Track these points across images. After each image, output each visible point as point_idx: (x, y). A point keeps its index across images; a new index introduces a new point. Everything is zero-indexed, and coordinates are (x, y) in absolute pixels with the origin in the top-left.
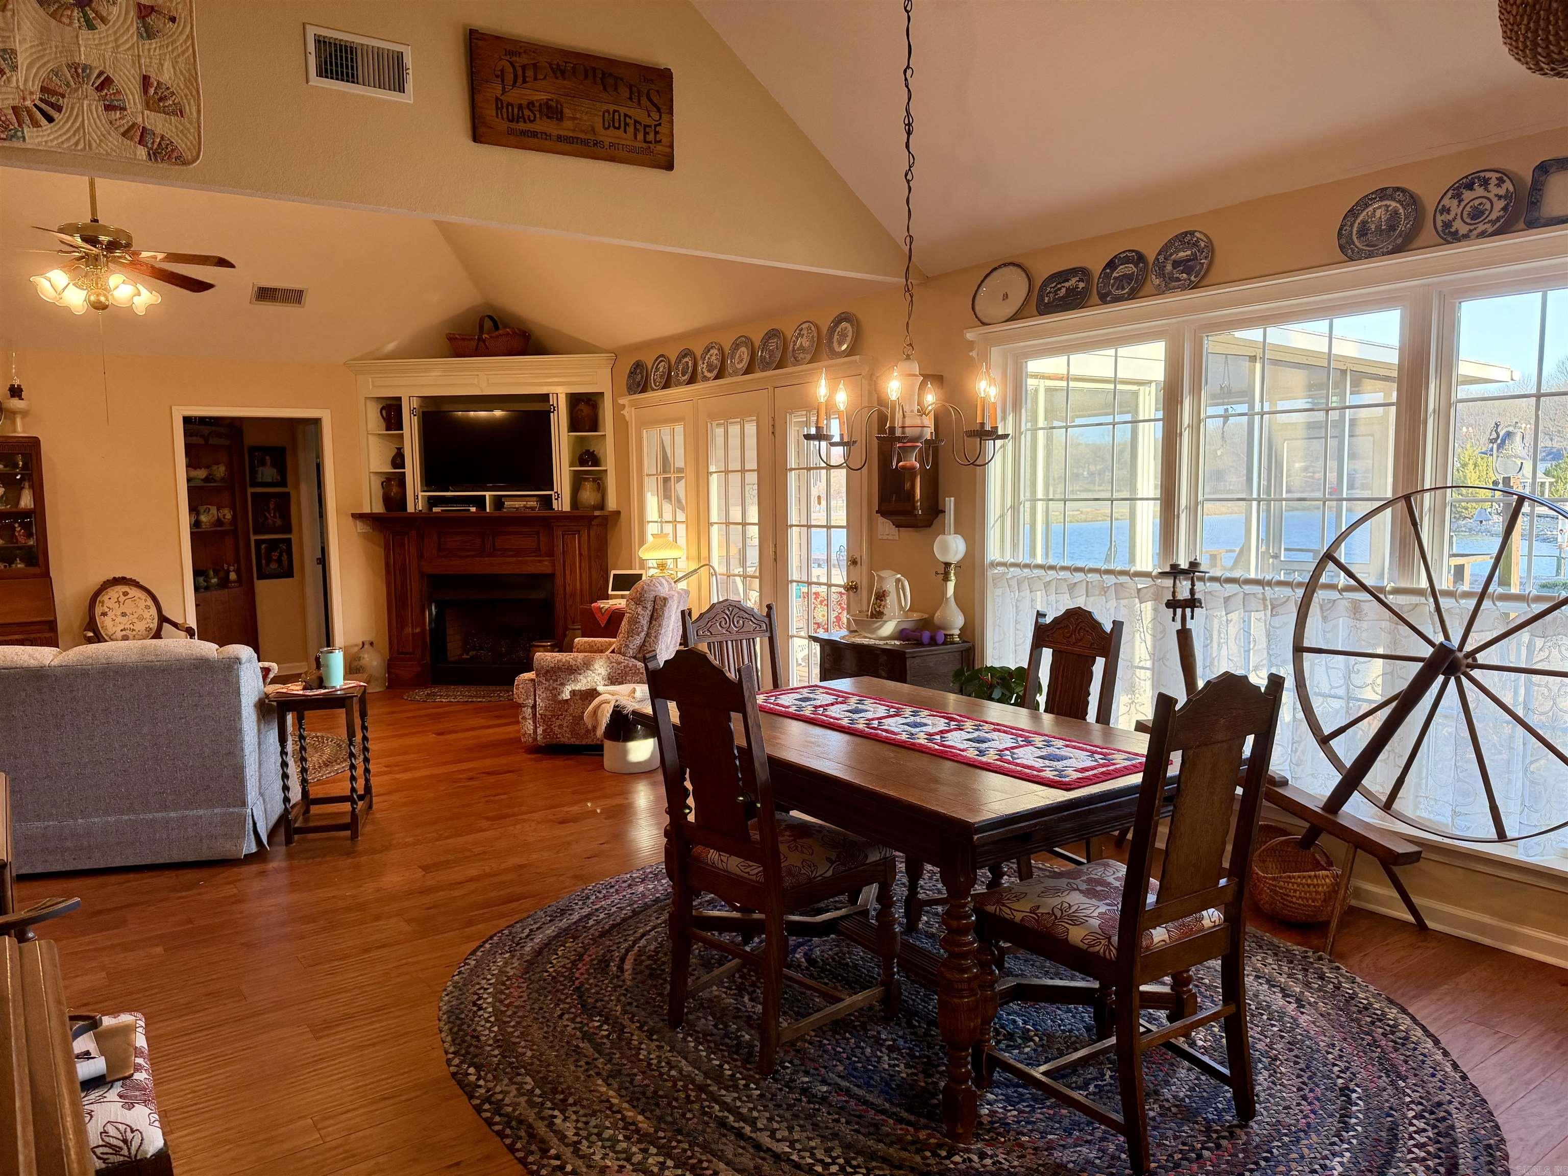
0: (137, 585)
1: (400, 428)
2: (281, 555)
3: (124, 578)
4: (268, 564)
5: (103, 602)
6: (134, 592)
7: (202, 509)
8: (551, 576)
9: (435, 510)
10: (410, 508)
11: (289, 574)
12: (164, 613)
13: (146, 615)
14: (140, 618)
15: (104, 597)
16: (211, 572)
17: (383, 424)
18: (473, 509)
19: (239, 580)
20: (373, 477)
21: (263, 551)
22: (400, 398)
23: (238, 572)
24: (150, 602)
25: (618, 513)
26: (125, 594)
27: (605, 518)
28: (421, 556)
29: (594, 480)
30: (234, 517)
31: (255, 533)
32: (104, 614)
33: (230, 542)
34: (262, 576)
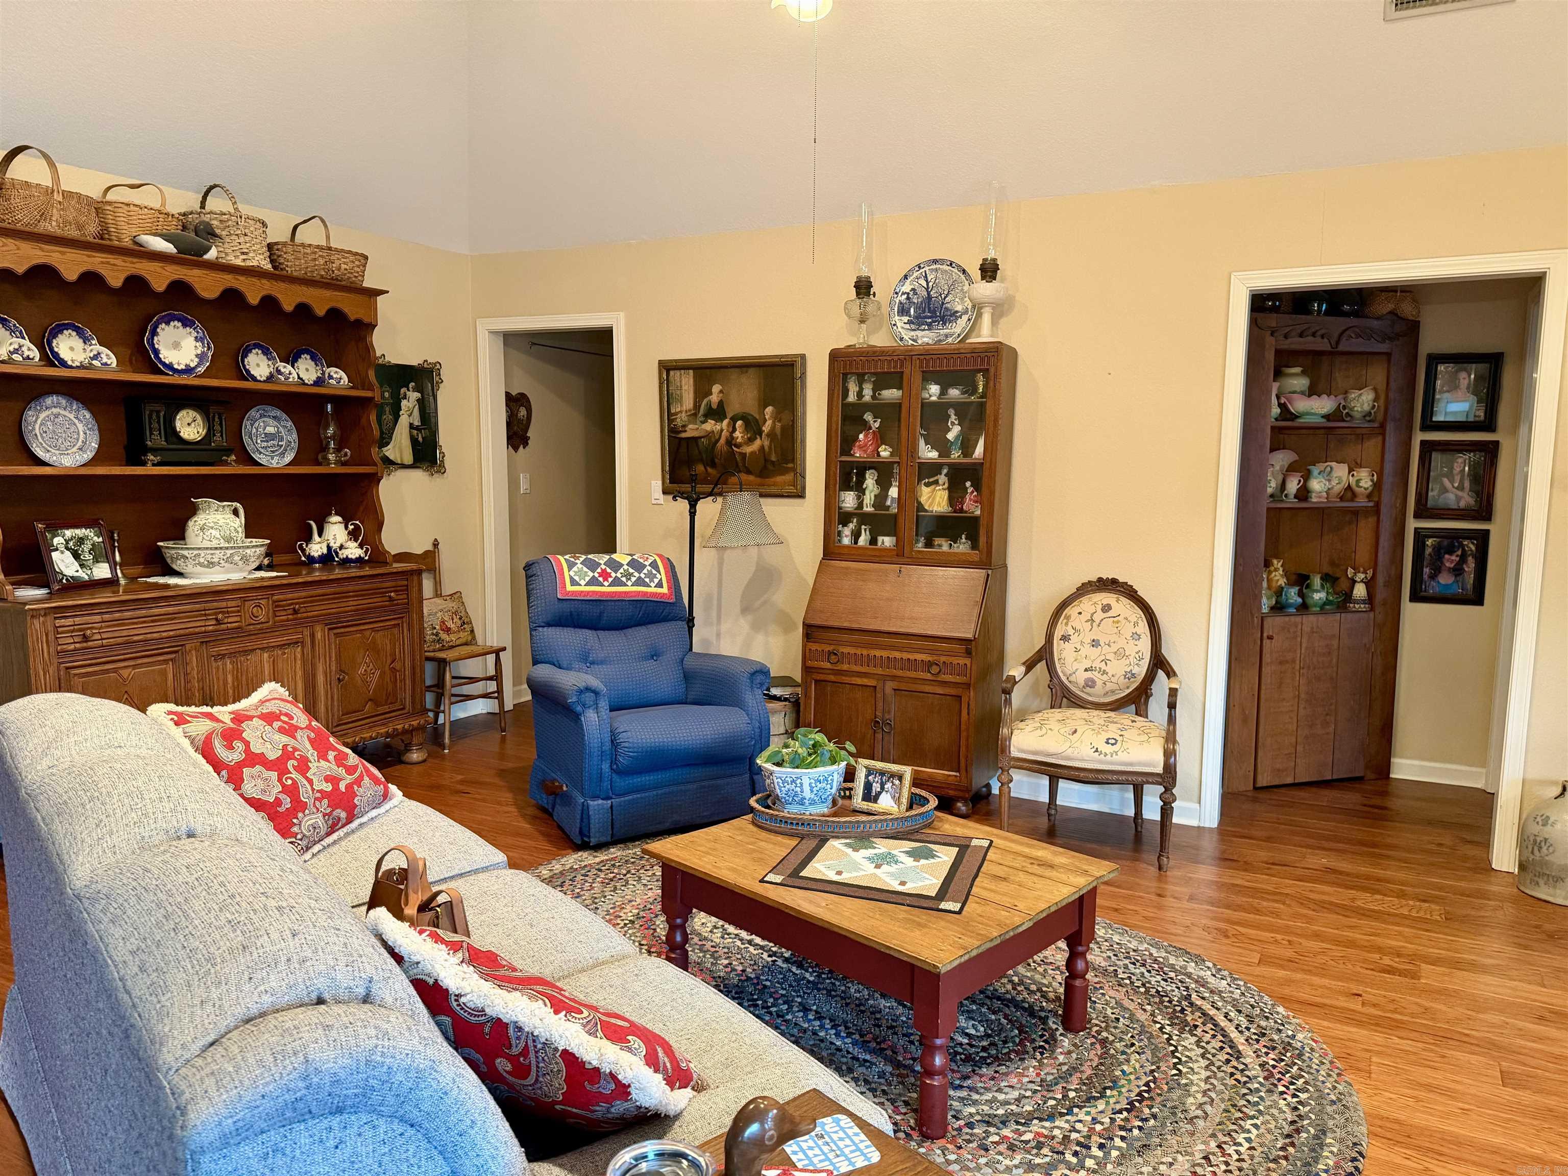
0: (1131, 594)
2: (1463, 559)
3: (1114, 581)
4: (1433, 577)
5: (1068, 618)
6: (1122, 607)
7: (1315, 470)
11: (1476, 598)
12: (1164, 651)
13: (1131, 649)
14: (1120, 654)
15: (1071, 611)
16: (1317, 581)
19: (1370, 598)
21: (1428, 551)
23: (1371, 584)
24: (1143, 628)
26: (1107, 608)
30: (1378, 484)
31: (1417, 516)
32: (1065, 638)
33: (1365, 528)
34: (1417, 596)
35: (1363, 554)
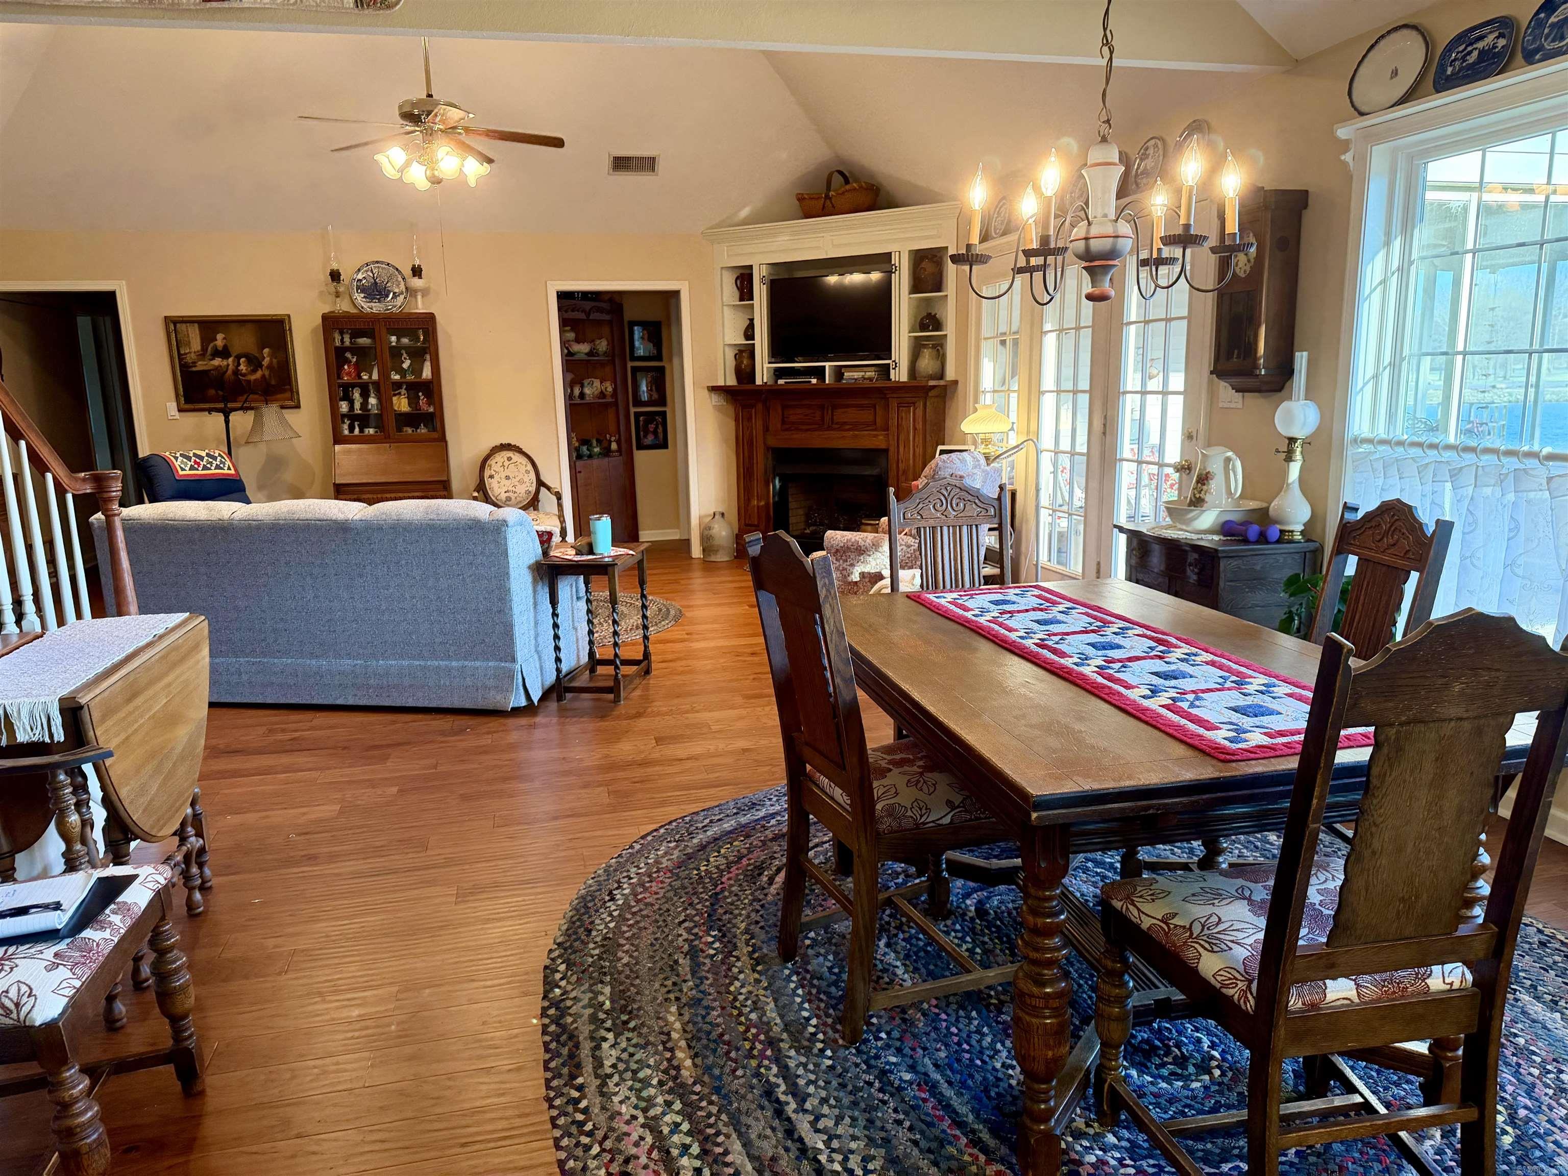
0: (519, 451)
1: (752, 299)
2: (657, 427)
3: (509, 445)
4: (645, 436)
5: (490, 466)
6: (517, 457)
7: (586, 382)
8: (886, 451)
9: (781, 382)
10: (759, 382)
11: (664, 445)
12: (542, 478)
13: (526, 479)
14: (521, 482)
15: (492, 462)
16: (594, 442)
17: (737, 294)
18: (814, 381)
19: (619, 450)
20: (727, 349)
21: (641, 424)
22: (751, 267)
23: (618, 442)
24: (530, 467)
25: (956, 382)
26: (509, 459)
27: (945, 387)
28: (766, 429)
29: (934, 347)
30: (615, 390)
31: (634, 405)
32: (491, 477)
33: (611, 413)
34: (640, 447)
35: (612, 427)
